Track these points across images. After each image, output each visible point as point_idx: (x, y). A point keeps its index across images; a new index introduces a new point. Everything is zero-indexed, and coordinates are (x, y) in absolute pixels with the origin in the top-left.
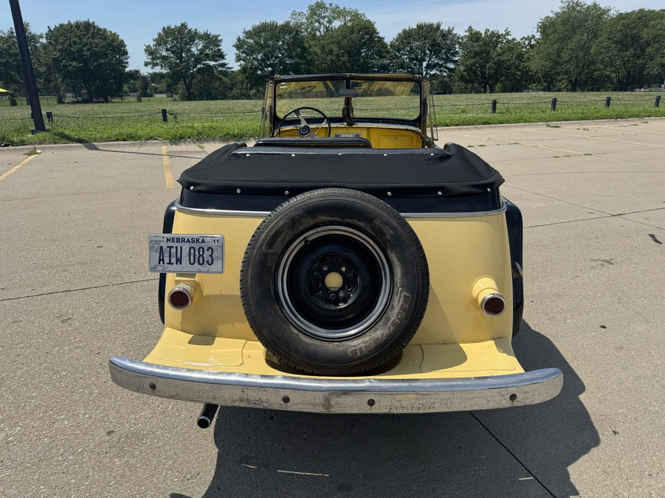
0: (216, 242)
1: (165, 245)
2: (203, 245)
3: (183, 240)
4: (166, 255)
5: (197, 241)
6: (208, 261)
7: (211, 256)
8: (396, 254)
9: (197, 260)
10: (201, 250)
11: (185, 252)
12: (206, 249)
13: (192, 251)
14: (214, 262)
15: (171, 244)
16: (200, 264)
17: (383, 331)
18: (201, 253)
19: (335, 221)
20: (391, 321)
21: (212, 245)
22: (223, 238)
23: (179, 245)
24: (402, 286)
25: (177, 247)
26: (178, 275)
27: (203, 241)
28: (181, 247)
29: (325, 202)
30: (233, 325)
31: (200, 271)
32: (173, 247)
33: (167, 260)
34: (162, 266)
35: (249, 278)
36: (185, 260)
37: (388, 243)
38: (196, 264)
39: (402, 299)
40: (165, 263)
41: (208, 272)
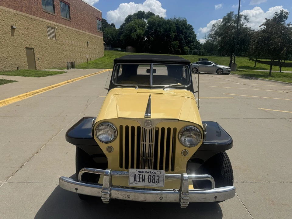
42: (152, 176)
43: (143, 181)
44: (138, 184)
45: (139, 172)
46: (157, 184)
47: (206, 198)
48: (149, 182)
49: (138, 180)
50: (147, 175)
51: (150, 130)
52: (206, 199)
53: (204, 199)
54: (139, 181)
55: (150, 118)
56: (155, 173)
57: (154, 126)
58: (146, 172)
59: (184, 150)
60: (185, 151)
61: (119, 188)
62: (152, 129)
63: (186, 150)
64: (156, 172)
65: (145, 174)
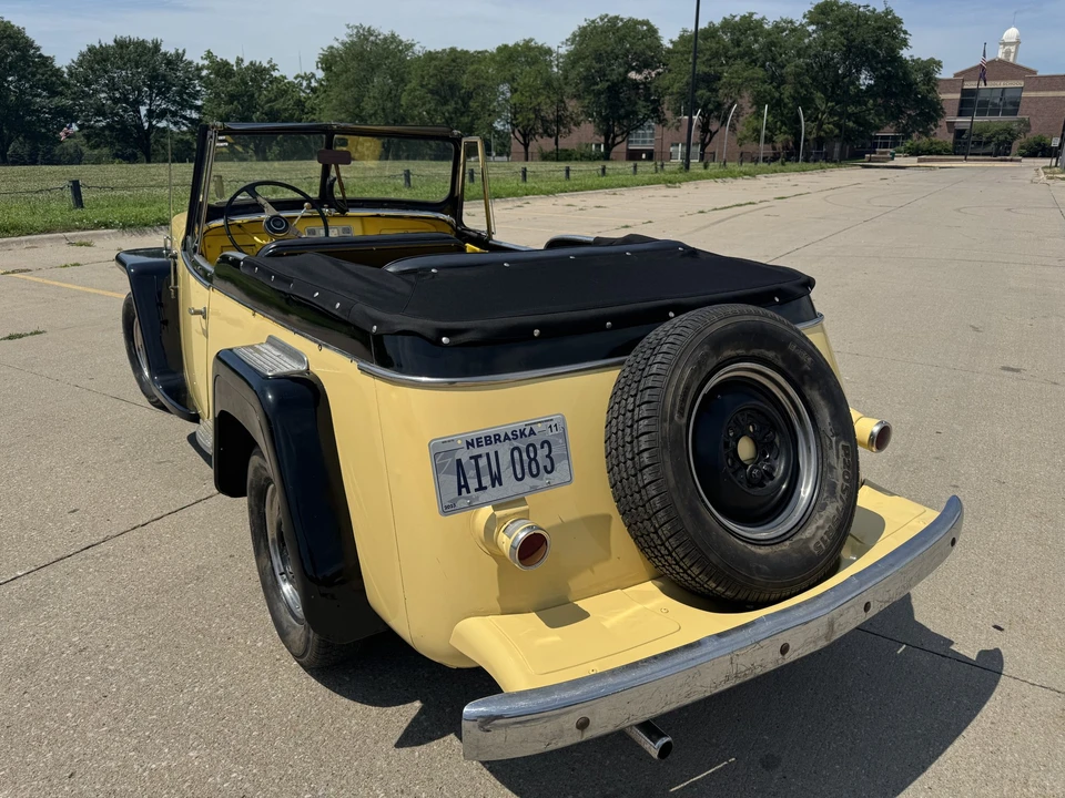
0: (554, 429)
1: (464, 455)
2: (532, 439)
3: (497, 438)
4: (471, 473)
5: (522, 433)
6: (545, 467)
7: (548, 456)
8: (819, 389)
9: (527, 470)
10: (531, 448)
11: (505, 459)
12: (538, 446)
13: (516, 454)
14: (556, 466)
15: (476, 451)
16: (533, 476)
17: (836, 505)
18: (532, 455)
19: (738, 356)
20: (839, 487)
21: (549, 435)
22: (564, 420)
23: (490, 449)
24: (835, 434)
25: (488, 455)
26: (496, 508)
27: (532, 432)
28: (496, 453)
29: (730, 327)
30: (593, 572)
31: (534, 489)
32: (480, 456)
33: (473, 484)
34: (467, 498)
35: (670, 474)
36: (507, 474)
37: (806, 377)
38: (528, 478)
39: (841, 452)
40: (472, 490)
41: (549, 486)
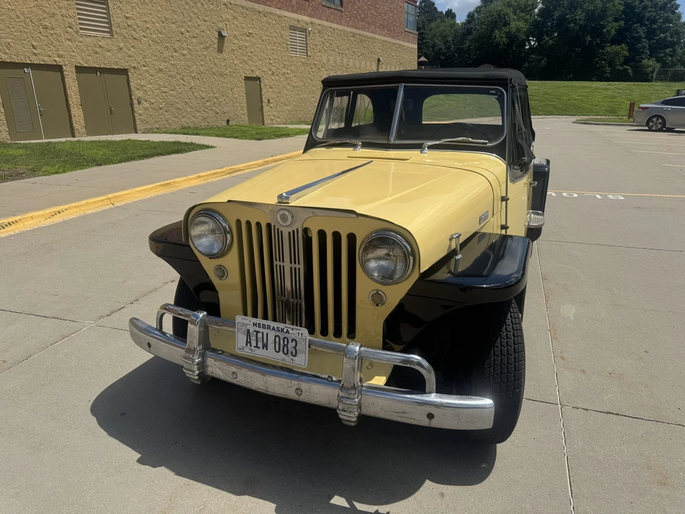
42: (282, 337)
43: (265, 346)
44: (254, 351)
45: (255, 325)
46: (293, 358)
47: (404, 413)
48: (277, 350)
49: (254, 343)
50: (272, 335)
51: (289, 233)
52: (405, 415)
53: (398, 413)
54: (257, 347)
55: (288, 203)
56: (288, 332)
57: (298, 226)
58: (269, 327)
59: (375, 292)
60: (377, 293)
61: (220, 354)
62: (294, 231)
63: (380, 292)
64: (290, 330)
65: (269, 331)
